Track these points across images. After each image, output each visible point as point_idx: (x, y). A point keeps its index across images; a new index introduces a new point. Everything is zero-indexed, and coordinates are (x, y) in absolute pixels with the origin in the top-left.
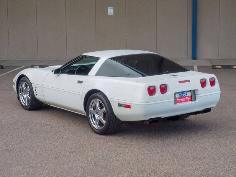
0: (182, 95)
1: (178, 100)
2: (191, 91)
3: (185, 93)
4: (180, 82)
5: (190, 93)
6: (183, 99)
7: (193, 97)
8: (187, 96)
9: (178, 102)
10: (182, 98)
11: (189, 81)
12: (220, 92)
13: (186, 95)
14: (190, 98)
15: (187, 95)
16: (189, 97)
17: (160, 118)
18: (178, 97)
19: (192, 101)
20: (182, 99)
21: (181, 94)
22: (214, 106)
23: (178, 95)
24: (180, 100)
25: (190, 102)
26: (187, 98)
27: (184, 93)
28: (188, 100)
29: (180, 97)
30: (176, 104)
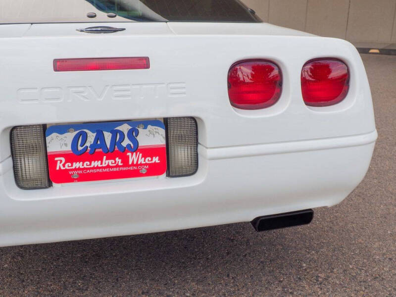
0: (100, 137)
2: (166, 123)
3: (125, 128)
5: (162, 131)
6: (106, 162)
7: (181, 154)
8: (136, 149)
9: (65, 177)
11: (142, 63)
13: (126, 142)
14: (156, 160)
15: (136, 143)
16: (148, 152)
18: (68, 149)
19: (168, 175)
20: (96, 164)
21: (91, 137)
23: (70, 136)
24: (77, 165)
25: (160, 184)
26: (133, 158)
27: (114, 133)
28: (144, 171)
29: (80, 148)
30: (50, 185)
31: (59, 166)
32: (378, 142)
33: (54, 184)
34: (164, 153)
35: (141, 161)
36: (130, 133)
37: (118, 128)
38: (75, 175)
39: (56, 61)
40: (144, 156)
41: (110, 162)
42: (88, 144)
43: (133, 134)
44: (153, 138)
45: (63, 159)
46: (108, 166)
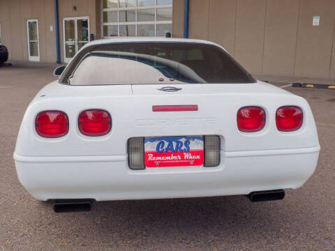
0: (171, 144)
1: (151, 158)
2: (204, 138)
3: (183, 140)
4: (156, 109)
5: (202, 142)
6: (173, 157)
7: (211, 155)
8: (188, 151)
9: (152, 164)
10: (169, 155)
11: (193, 108)
12: (318, 148)
13: (183, 147)
14: (198, 157)
15: (188, 148)
16: (194, 153)
17: (92, 201)
18: (155, 150)
19: (204, 166)
20: (168, 158)
21: (166, 144)
22: (294, 186)
23: (156, 143)
24: (159, 158)
25: (200, 170)
26: (187, 156)
27: (178, 142)
28: (192, 163)
29: (160, 150)
30: (144, 168)
31: (150, 158)
32: (321, 152)
33: (147, 168)
34: (203, 154)
35: (191, 157)
36: (186, 142)
37: (180, 140)
38: (157, 163)
39: (153, 107)
40: (193, 155)
41: (175, 157)
42: (164, 148)
43: (187, 143)
44: (197, 146)
45: (152, 155)
46: (174, 160)
